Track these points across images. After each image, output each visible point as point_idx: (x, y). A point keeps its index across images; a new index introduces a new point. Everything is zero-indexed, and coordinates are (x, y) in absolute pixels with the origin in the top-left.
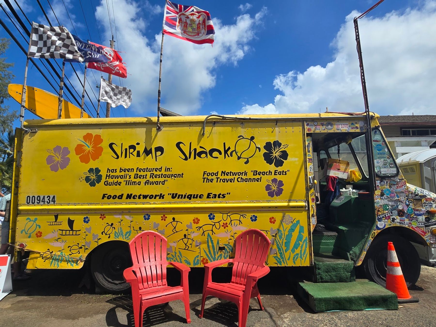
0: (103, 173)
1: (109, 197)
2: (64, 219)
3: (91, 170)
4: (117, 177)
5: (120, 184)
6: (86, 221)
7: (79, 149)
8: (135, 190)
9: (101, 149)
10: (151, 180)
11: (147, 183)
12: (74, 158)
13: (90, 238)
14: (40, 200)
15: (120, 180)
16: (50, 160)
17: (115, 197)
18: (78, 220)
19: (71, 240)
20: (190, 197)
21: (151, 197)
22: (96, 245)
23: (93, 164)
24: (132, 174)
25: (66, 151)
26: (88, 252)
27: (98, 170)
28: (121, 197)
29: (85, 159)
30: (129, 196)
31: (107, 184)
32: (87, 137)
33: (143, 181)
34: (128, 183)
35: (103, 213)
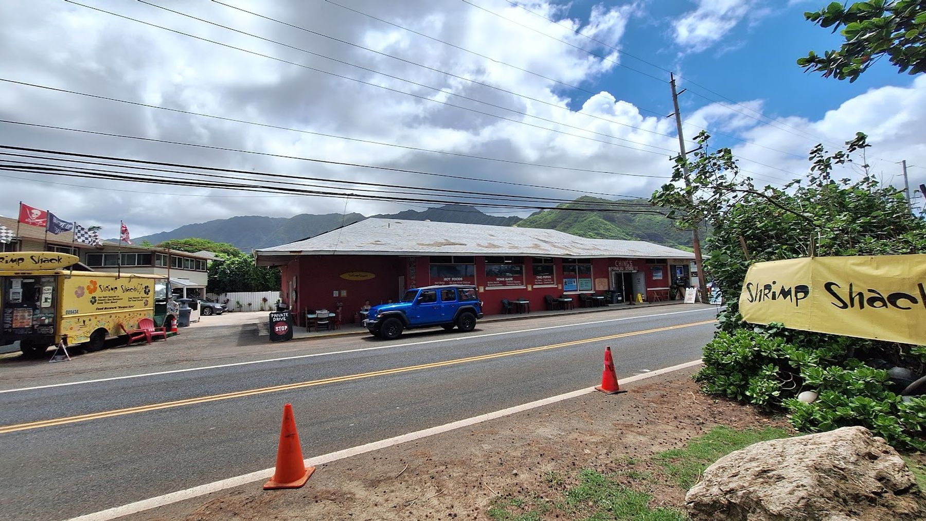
0: (97, 299)
1: (99, 309)
2: (81, 320)
3: (93, 297)
4: (102, 300)
5: (102, 303)
6: (90, 320)
7: (88, 287)
8: (108, 306)
9: (96, 288)
10: (113, 301)
11: (112, 302)
12: (86, 291)
13: (91, 328)
14: (72, 312)
15: (103, 301)
16: (76, 293)
17: (100, 309)
18: (87, 319)
19: (85, 329)
20: (124, 307)
21: (113, 308)
22: (94, 330)
23: (94, 295)
24: (107, 298)
25: (83, 288)
26: (91, 334)
27: (95, 297)
28: (103, 309)
29: (91, 292)
30: (105, 308)
31: (98, 303)
32: (91, 282)
33: (110, 301)
34: (106, 303)
35: (96, 317)
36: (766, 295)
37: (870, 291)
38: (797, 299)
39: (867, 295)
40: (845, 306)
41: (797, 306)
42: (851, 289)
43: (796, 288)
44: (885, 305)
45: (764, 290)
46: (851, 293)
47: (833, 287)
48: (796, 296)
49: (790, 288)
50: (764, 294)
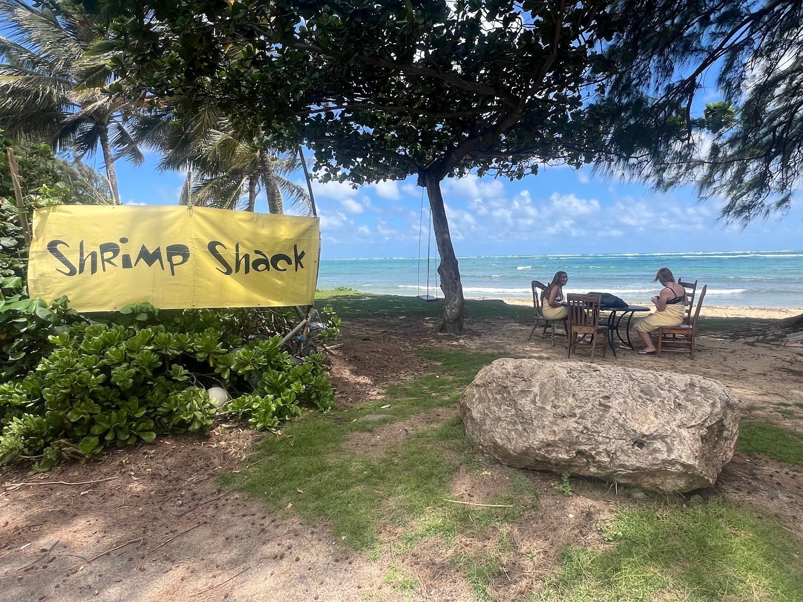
36: (109, 261)
37: (257, 252)
38: (172, 265)
39: (253, 257)
40: (229, 272)
41: (173, 274)
42: (237, 250)
43: (169, 248)
44: (268, 268)
45: (102, 253)
46: (237, 255)
47: (218, 248)
48: (170, 260)
49: (158, 249)
50: (103, 260)
